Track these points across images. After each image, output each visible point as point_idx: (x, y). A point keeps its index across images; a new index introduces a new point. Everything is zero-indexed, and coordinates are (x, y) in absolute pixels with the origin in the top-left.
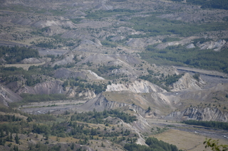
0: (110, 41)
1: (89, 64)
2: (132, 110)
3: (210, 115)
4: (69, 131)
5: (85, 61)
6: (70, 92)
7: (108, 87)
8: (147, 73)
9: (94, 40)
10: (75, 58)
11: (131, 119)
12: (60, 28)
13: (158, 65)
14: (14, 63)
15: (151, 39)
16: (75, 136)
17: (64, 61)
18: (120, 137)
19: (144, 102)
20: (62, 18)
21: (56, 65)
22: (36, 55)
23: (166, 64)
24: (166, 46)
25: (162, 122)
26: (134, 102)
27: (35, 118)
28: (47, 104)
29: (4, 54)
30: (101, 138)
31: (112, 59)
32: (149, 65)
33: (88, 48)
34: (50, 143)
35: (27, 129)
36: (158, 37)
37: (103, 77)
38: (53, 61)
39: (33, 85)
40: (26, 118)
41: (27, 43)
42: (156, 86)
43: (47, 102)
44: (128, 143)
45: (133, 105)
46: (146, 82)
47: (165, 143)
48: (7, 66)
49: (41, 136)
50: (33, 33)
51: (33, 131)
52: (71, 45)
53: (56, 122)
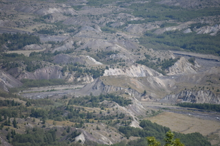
0: (110, 27)
1: (88, 50)
2: (127, 94)
3: (204, 98)
4: (66, 115)
5: (84, 47)
6: (68, 77)
7: (106, 71)
8: (144, 58)
9: (94, 27)
10: (74, 44)
11: (126, 103)
12: (62, 15)
13: (155, 50)
14: (16, 50)
15: (150, 24)
16: (71, 120)
17: (63, 47)
18: (115, 120)
19: (140, 86)
20: (64, 5)
21: (56, 51)
22: (37, 41)
23: (163, 49)
24: (164, 31)
25: (157, 104)
26: (131, 86)
27: (34, 102)
28: (46, 89)
29: (6, 41)
30: (97, 121)
31: (110, 44)
32: (146, 50)
33: (88, 34)
34: (47, 126)
35: (26, 113)
36: (156, 22)
37: (101, 62)
38: (53, 47)
39: (33, 71)
40: (25, 102)
41: (29, 30)
42: (152, 70)
43: (47, 87)
44: (123, 126)
45: (130, 88)
46: (143, 66)
47: (159, 126)
48: (9, 52)
49: (38, 120)
50: (35, 20)
51: (31, 116)
52: (72, 31)
53: (53, 107)
